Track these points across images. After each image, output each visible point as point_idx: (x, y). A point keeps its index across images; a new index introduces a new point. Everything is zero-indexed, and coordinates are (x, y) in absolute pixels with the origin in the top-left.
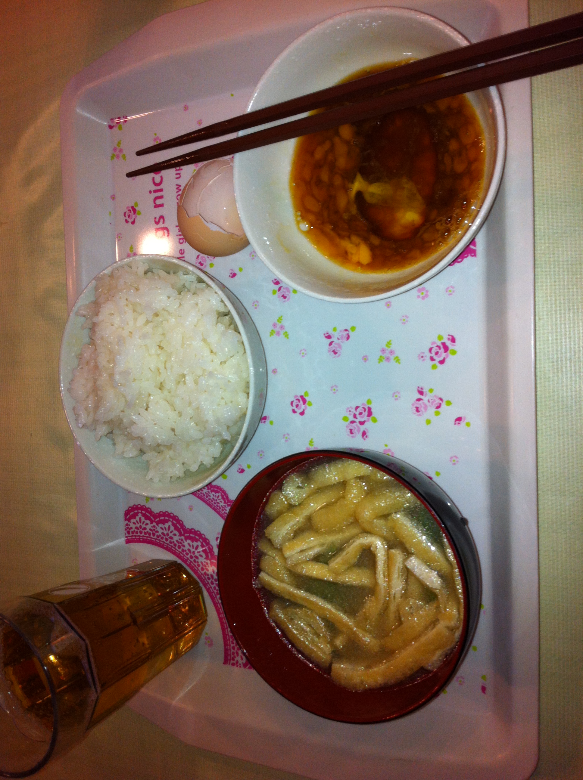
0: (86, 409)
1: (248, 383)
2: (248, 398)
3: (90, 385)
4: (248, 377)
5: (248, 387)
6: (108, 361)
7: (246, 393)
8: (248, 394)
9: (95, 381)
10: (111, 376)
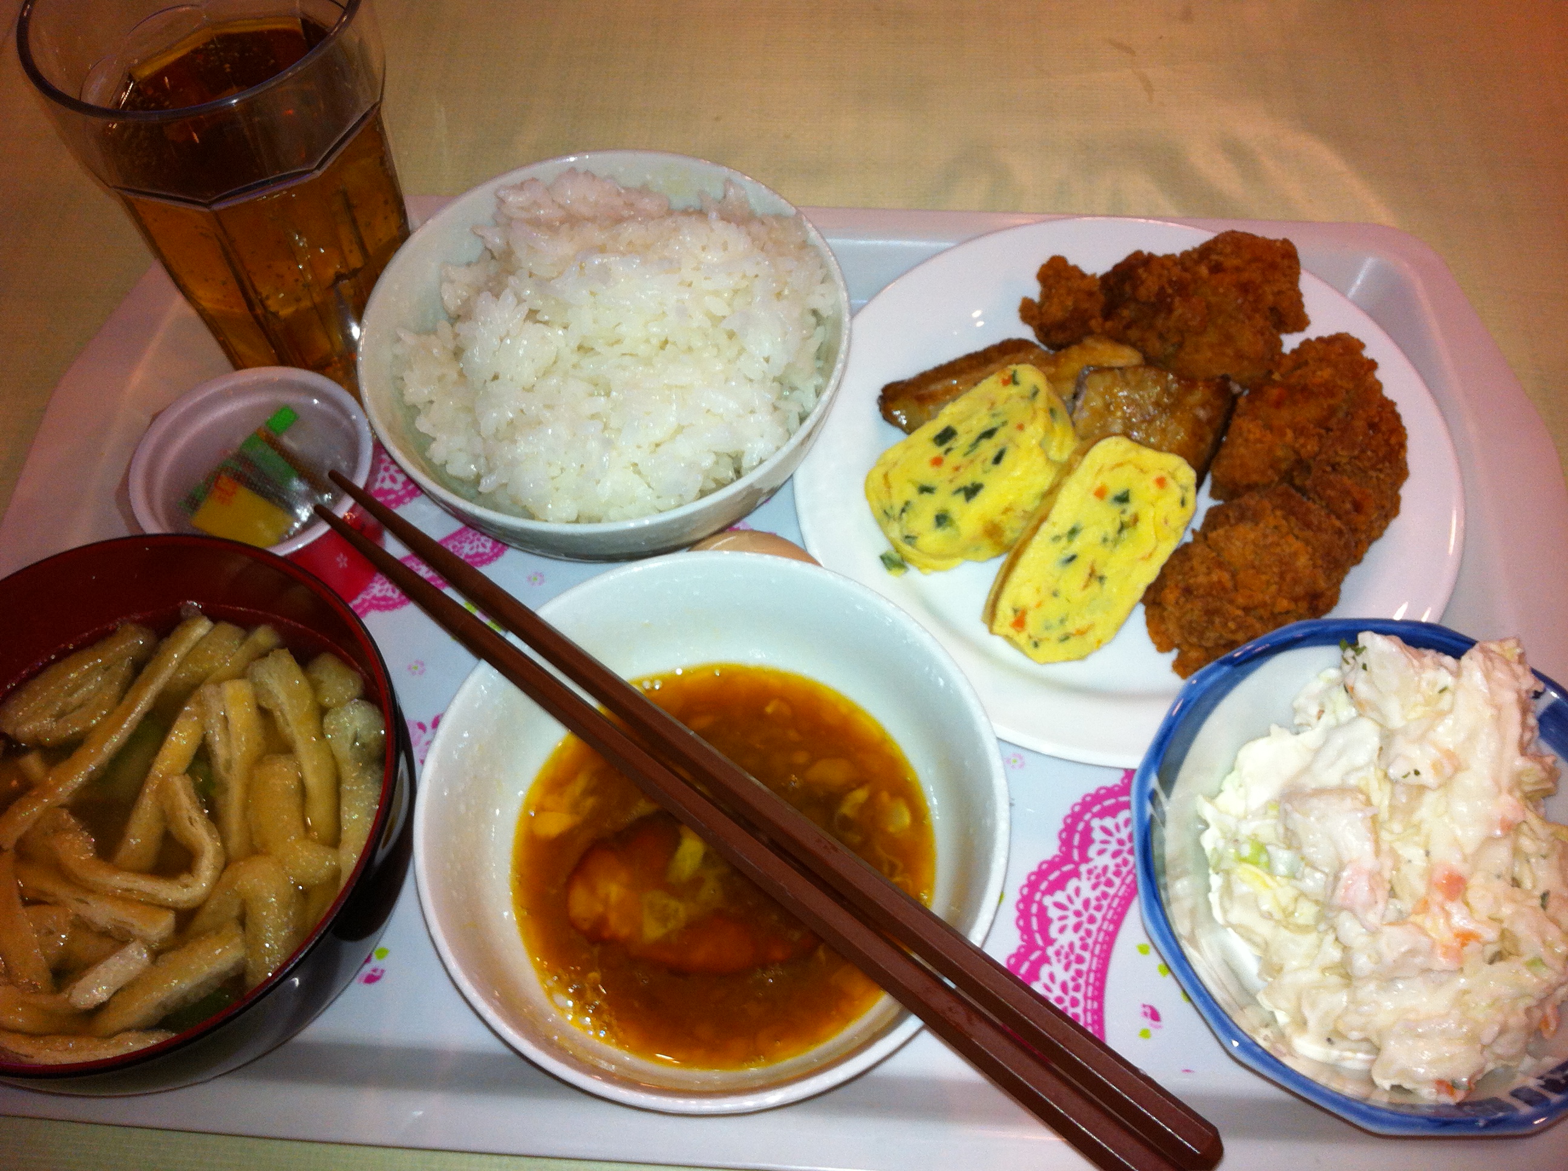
0: (536, 204)
1: (599, 521)
2: (568, 522)
3: (585, 210)
4: (610, 521)
5: (591, 520)
6: (630, 242)
7: (578, 518)
8: (577, 521)
9: (592, 220)
10: (602, 250)
